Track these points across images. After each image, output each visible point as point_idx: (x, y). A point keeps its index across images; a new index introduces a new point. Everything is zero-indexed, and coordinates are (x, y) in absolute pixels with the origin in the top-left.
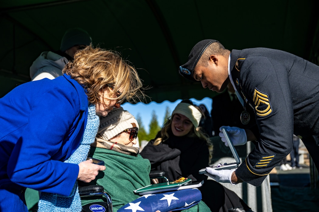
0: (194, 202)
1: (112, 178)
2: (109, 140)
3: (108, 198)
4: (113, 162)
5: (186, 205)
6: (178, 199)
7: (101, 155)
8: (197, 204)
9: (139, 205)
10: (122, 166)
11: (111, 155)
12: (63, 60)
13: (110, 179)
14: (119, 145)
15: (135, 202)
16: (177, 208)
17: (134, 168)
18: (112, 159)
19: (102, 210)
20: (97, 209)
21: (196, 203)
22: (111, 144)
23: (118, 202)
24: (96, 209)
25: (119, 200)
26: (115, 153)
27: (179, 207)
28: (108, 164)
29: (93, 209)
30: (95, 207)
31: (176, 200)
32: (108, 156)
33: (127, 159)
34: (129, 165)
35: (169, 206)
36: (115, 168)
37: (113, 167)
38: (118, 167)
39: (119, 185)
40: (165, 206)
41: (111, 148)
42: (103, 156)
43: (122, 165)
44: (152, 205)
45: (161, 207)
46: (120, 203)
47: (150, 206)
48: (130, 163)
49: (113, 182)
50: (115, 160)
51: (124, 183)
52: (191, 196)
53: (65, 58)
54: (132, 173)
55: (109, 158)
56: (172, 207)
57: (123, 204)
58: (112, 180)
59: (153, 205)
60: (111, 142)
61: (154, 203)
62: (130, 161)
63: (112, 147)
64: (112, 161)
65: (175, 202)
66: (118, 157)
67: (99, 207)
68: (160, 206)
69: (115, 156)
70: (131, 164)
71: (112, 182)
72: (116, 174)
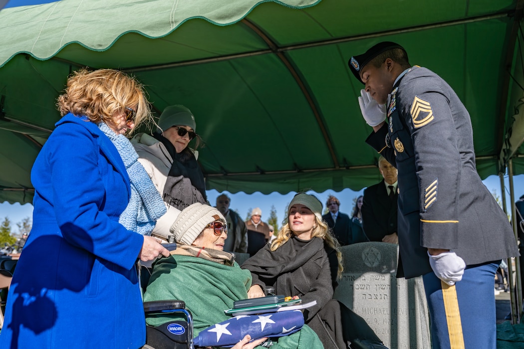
0: (294, 327)
1: (198, 293)
2: (192, 245)
3: (189, 316)
4: (201, 273)
5: (284, 330)
6: (275, 323)
7: (187, 265)
8: (299, 331)
9: (226, 328)
10: (211, 278)
11: (199, 265)
12: (158, 146)
13: (195, 294)
14: (207, 251)
15: (222, 324)
16: (272, 334)
17: (227, 282)
18: (199, 270)
19: (181, 331)
20: (176, 329)
21: (298, 329)
22: (198, 250)
23: (203, 322)
24: (174, 329)
25: (205, 321)
26: (203, 261)
27: (275, 332)
28: (195, 276)
29: (171, 329)
30: (173, 327)
31: (272, 324)
32: (195, 266)
33: (218, 269)
34: (220, 277)
35: (262, 330)
36: (202, 280)
37: (200, 279)
38: (206, 279)
39: (206, 302)
40: (257, 330)
41: (198, 255)
42: (188, 265)
43: (211, 276)
44: (242, 327)
45: (253, 332)
46: (205, 324)
47: (239, 329)
48: (221, 275)
49: (199, 298)
50: (203, 270)
51: (213, 299)
52: (291, 320)
53: (161, 143)
54: (224, 287)
55: (196, 268)
56: (266, 332)
57: (209, 326)
58: (198, 296)
59: (244, 328)
60: (197, 247)
61: (245, 326)
62: (222, 272)
63: (199, 253)
64: (199, 273)
65: (270, 327)
66: (207, 267)
67: (178, 326)
68: (251, 330)
69: (203, 265)
70: (223, 276)
71: (197, 299)
72: (203, 289)
